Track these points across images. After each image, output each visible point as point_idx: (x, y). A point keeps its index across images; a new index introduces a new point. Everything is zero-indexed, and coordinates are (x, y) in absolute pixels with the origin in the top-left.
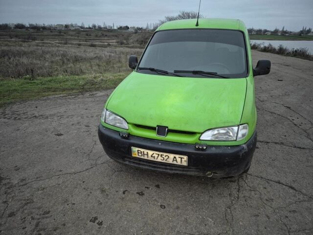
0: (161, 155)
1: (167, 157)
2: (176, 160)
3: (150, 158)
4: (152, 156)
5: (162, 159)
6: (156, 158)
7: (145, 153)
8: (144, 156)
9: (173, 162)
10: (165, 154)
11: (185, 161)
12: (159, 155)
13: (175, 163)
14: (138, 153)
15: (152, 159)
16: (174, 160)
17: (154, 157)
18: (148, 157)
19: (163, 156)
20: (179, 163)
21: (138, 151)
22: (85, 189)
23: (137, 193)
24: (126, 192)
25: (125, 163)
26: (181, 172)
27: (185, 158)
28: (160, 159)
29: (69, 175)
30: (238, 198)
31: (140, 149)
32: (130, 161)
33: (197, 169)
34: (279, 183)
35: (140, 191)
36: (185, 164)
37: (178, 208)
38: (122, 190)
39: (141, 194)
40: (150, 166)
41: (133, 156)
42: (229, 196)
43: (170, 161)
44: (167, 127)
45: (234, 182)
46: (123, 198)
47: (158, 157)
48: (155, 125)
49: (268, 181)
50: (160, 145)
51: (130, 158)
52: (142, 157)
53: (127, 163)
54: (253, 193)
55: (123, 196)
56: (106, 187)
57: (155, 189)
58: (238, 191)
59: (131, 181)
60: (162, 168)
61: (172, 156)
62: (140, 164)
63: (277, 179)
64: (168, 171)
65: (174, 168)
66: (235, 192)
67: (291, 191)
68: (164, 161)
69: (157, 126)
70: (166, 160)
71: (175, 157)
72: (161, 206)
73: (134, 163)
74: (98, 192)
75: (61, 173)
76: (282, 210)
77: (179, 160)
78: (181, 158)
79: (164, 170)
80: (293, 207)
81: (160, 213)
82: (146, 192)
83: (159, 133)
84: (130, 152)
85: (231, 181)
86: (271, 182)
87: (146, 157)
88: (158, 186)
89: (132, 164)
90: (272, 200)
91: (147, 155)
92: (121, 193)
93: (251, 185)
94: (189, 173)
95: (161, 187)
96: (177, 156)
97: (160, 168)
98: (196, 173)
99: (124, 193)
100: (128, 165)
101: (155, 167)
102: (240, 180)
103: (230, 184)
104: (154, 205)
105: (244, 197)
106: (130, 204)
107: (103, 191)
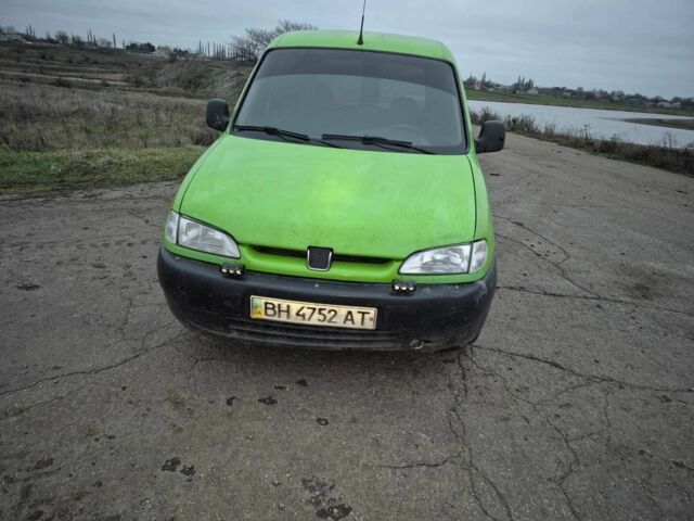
0: (320, 310)
1: (333, 313)
2: (352, 320)
3: (294, 319)
4: (298, 314)
5: (322, 317)
6: (307, 317)
7: (284, 307)
8: (279, 316)
9: (344, 322)
10: (328, 307)
11: (371, 319)
12: (314, 309)
13: (349, 324)
14: (266, 308)
15: (299, 320)
16: (346, 319)
17: (303, 316)
18: (288, 316)
19: (324, 312)
20: (358, 325)
21: (266, 304)
22: (131, 403)
23: (260, 400)
24: (234, 401)
25: (229, 336)
26: (358, 346)
27: (372, 312)
28: (315, 320)
29: (80, 375)
30: (466, 391)
31: (270, 300)
32: (241, 332)
33: (392, 335)
34: (532, 358)
35: (266, 397)
36: (370, 325)
37: (354, 421)
38: (223, 397)
39: (270, 401)
40: (289, 337)
41: (254, 316)
42: (448, 390)
43: (339, 322)
44: (332, 250)
45: (453, 362)
46: (229, 415)
47: (312, 313)
48: (302, 245)
49: (512, 356)
50: (317, 289)
51: (242, 323)
52: (276, 318)
53: (234, 335)
54: (490, 379)
55: (230, 409)
56: (184, 395)
57: (297, 389)
58: (464, 379)
59: (239, 378)
60: (317, 340)
61: (343, 310)
62: (264, 335)
63: (527, 352)
64: (330, 345)
65: (343, 338)
66: (457, 380)
67: (556, 370)
68: (325, 323)
69: (309, 248)
70: (330, 321)
71: (350, 313)
72: (319, 420)
73: (251, 333)
74: (167, 406)
75: (58, 372)
76: (548, 405)
77: (357, 318)
78: (364, 313)
79: (322, 345)
80: (564, 398)
81: (318, 434)
82: (279, 396)
83: (312, 264)
84: (246, 306)
85: (446, 362)
86: (517, 358)
87: (283, 318)
88: (303, 383)
89: (247, 338)
90: (526, 388)
91: (288, 311)
92: (222, 403)
93: (485, 366)
94: (374, 346)
95: (309, 383)
96: (355, 310)
97: (312, 340)
98: (390, 345)
99: (229, 402)
100: (237, 339)
101: (300, 339)
102: (463, 358)
103: (447, 366)
104: (303, 420)
105: (476, 387)
106: (249, 424)
107: (177, 404)
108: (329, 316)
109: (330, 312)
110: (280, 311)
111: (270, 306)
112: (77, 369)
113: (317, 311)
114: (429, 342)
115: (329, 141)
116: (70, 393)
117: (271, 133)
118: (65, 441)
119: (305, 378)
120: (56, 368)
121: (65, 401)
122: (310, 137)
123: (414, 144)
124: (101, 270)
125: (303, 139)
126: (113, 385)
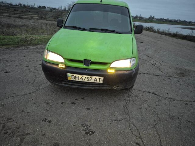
0: (87, 77)
1: (91, 78)
2: (96, 80)
3: (80, 80)
4: (81, 79)
5: (88, 80)
6: (84, 79)
7: (77, 77)
8: (76, 79)
9: (94, 81)
10: (89, 77)
11: (102, 80)
12: (86, 77)
13: (96, 82)
14: (72, 77)
15: (81, 80)
16: (95, 80)
17: (83, 79)
18: (78, 79)
19: (88, 78)
20: (98, 82)
21: (72, 76)
22: (35, 103)
23: (71, 103)
24: (63, 103)
25: (62, 85)
26: (99, 88)
27: (102, 78)
28: (86, 80)
29: (21, 96)
30: (129, 101)
31: (73, 75)
32: (65, 84)
33: (108, 85)
34: (149, 92)
35: (73, 102)
36: (101, 82)
37: (97, 109)
38: (60, 102)
39: (74, 103)
40: (79, 85)
41: (69, 79)
42: (124, 101)
43: (93, 81)
44: (90, 60)
45: (126, 93)
46: (62, 107)
47: (85, 78)
48: (82, 59)
49: (143, 92)
50: (86, 72)
51: (66, 81)
52: (75, 80)
53: (63, 85)
54: (137, 98)
55: (62, 105)
56: (50, 101)
57: (82, 100)
58: (129, 98)
59: (65, 97)
60: (87, 86)
61: (94, 77)
62: (72, 85)
63: (148, 91)
64: (91, 88)
65: (94, 86)
66: (127, 98)
67: (155, 96)
68: (89, 81)
69: (84, 60)
70: (90, 81)
71: (96, 78)
72: (87, 108)
73: (68, 84)
74: (44, 104)
76: (153, 105)
77: (98, 80)
78: (100, 78)
79: (88, 88)
80: (157, 103)
81: (87, 112)
82: (76, 102)
83: (85, 64)
84: (66, 76)
85: (124, 93)
86: (145, 92)
87: (77, 80)
88: (83, 98)
89: (67, 85)
90: (147, 101)
91: (78, 78)
92: (60, 104)
93: (135, 94)
94: (103, 88)
95: (85, 99)
96: (97, 77)
97: (85, 86)
98: (107, 88)
99: (62, 103)
100: (64, 86)
101: (82, 86)
102: (129, 92)
104: (83, 108)
105: (132, 100)
106: (67, 109)
107: (47, 104)
108: (90, 79)
109: (90, 78)
110: (76, 78)
111: (73, 76)
112: (19, 94)
113: (86, 78)
114: (119, 87)
115: (91, 30)
116: (17, 100)
117: (75, 28)
118: (15, 113)
119: (84, 97)
120: (14, 94)
121: (16, 102)
122: (86, 29)
123: (116, 31)
124: (28, 68)
125: (84, 29)
126: (30, 98)
